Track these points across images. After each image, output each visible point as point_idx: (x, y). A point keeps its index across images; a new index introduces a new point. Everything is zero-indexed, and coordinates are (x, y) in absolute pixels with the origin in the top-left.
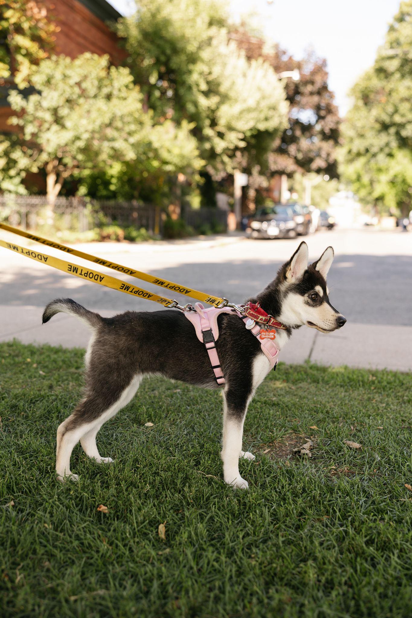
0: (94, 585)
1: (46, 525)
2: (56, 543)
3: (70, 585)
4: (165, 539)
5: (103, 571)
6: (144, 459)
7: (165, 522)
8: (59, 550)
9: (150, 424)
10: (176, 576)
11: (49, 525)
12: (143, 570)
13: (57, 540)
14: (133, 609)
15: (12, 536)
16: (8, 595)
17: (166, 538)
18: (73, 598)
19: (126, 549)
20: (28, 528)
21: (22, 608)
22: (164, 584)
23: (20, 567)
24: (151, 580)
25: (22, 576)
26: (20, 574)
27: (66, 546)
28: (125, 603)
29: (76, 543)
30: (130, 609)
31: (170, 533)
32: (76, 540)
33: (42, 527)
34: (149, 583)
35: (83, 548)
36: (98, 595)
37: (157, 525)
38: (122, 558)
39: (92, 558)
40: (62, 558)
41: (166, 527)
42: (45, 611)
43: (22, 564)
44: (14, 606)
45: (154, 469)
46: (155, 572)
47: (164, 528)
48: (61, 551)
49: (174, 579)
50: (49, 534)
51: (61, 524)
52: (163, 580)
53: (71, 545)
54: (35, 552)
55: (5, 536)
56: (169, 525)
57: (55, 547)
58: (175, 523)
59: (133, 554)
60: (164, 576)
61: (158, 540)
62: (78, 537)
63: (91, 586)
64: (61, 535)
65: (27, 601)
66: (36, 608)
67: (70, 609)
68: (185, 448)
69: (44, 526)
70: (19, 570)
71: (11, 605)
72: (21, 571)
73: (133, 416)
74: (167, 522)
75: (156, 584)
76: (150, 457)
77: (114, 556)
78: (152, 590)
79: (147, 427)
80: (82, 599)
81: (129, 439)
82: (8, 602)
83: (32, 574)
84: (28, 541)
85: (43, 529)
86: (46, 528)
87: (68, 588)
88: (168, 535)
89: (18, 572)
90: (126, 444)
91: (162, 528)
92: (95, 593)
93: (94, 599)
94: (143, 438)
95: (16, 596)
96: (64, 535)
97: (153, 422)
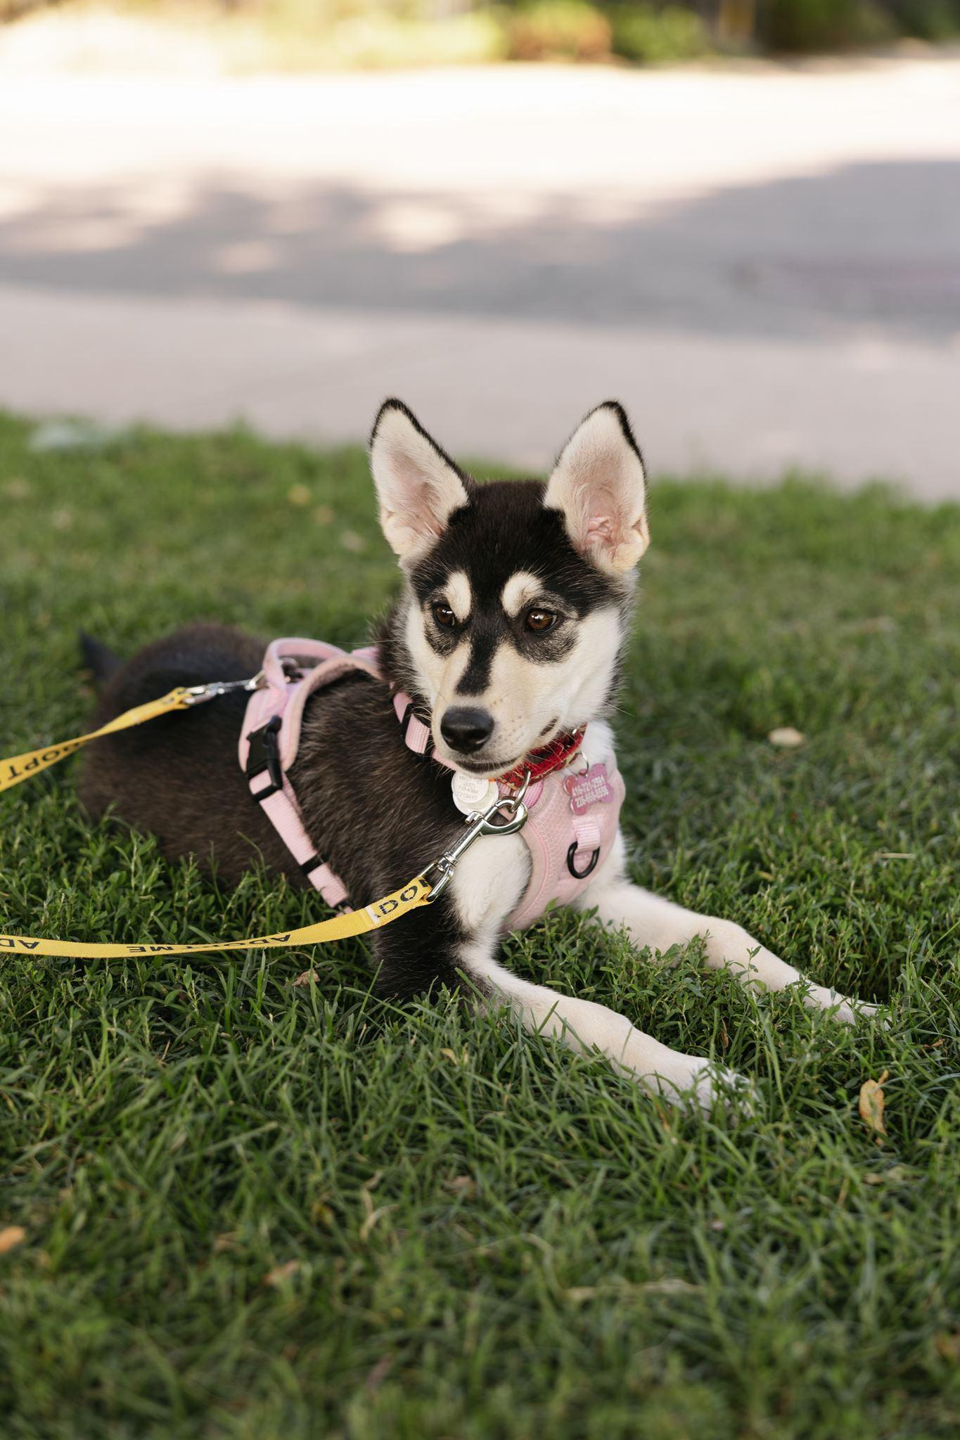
0: (644, 1262)
1: (449, 1053)
2: (490, 1116)
3: (562, 1253)
4: (884, 1133)
5: (670, 1220)
6: (783, 856)
7: (886, 1074)
8: (502, 1140)
9: (786, 737)
10: (945, 1256)
11: (459, 1053)
12: (819, 1226)
13: (490, 1107)
14: (799, 1350)
15: (334, 1082)
16: (344, 1270)
17: (889, 1130)
18: (578, 1295)
19: (746, 1157)
20: (389, 1058)
21: (397, 1313)
22: (898, 1279)
23: (373, 1183)
24: (851, 1263)
25: (383, 1211)
26: (375, 1207)
27: (526, 1127)
28: (764, 1325)
29: (561, 1121)
30: (787, 1347)
31: (904, 1115)
32: (561, 1110)
33: (435, 1058)
34: (843, 1270)
35: (588, 1141)
36: (661, 1295)
37: (851, 1083)
38: (733, 1185)
39: (624, 1176)
40: (514, 1169)
41: (886, 1092)
42: (482, 1326)
43: (379, 1174)
44: (368, 1304)
45: (830, 890)
46: (868, 1239)
47: (880, 1095)
48: (510, 1145)
49: (937, 1264)
50: (460, 1081)
51: (500, 1055)
52: (897, 1265)
53: (542, 1126)
54: (419, 1138)
55: (305, 1078)
56: (901, 1084)
57: (490, 1129)
58: (921, 1082)
59: (774, 1173)
60: (897, 1251)
61: (862, 1134)
62: (567, 1103)
63: (634, 1262)
64: (506, 1091)
65: (411, 1293)
66: (449, 1316)
67: (571, 1328)
68: (934, 824)
69: (443, 1057)
70: (373, 1191)
71: (357, 1300)
72: (378, 1198)
73: (723, 705)
74: (892, 1076)
75: (870, 1279)
76: (807, 849)
77: (708, 1174)
78: (859, 1294)
79: (778, 749)
80: (613, 1300)
81: (712, 785)
82: (347, 1292)
83: (417, 1212)
84: (391, 1102)
85: (439, 1065)
86: (451, 1064)
87: (555, 1261)
88: (896, 1121)
89: (365, 1196)
90: (706, 803)
91: (871, 1096)
92: (650, 1287)
93: (650, 1305)
94: (771, 783)
95: (372, 1272)
96: (516, 1092)
97: (800, 729)
